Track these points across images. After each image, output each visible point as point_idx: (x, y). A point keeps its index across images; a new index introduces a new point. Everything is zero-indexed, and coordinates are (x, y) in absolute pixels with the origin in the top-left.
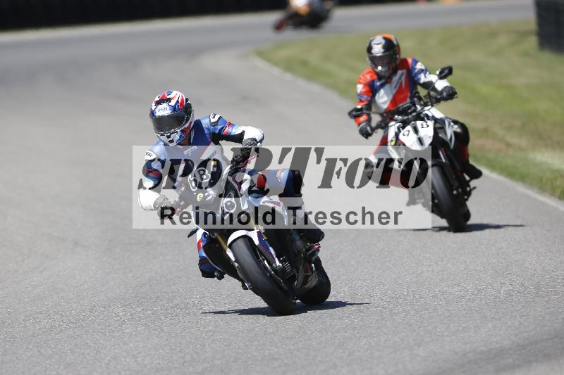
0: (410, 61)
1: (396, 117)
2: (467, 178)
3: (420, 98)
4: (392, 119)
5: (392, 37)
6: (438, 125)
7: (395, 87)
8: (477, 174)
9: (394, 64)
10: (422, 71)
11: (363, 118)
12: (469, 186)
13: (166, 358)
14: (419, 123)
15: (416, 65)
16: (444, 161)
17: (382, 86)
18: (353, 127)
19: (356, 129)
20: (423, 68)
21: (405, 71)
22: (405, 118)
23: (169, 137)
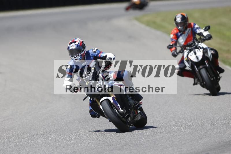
0: (192, 24)
1: (187, 48)
2: (218, 73)
3: (197, 40)
4: (185, 49)
5: (185, 14)
6: (204, 51)
7: (187, 35)
8: (222, 71)
9: (186, 26)
10: (197, 28)
11: (173, 49)
12: (219, 76)
13: (97, 144)
14: (196, 50)
15: (195, 25)
16: (208, 66)
17: (181, 35)
18: (169, 53)
19: (170, 53)
20: (198, 27)
21: (190, 28)
22: (191, 48)
23: (75, 58)
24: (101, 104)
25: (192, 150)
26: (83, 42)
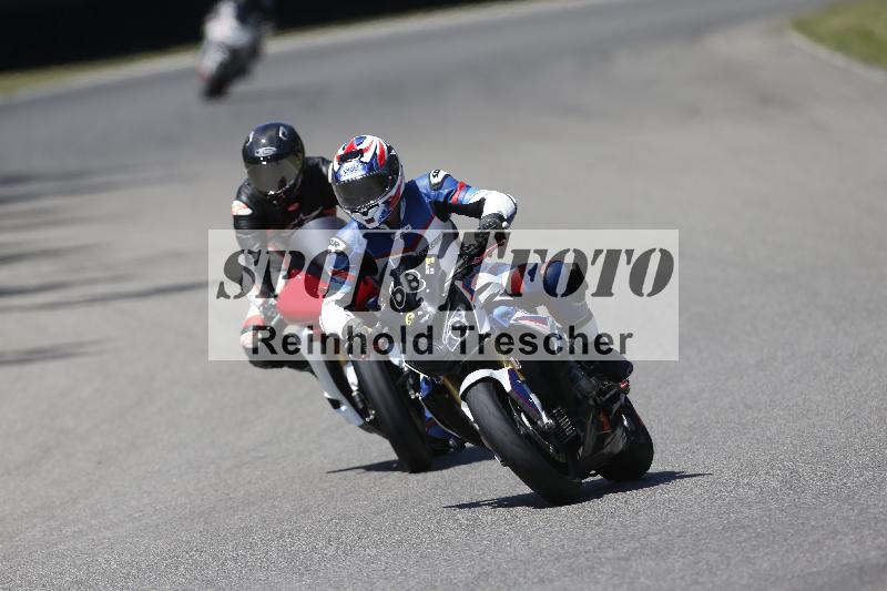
23: (365, 214)
24: (464, 396)
26: (390, 150)
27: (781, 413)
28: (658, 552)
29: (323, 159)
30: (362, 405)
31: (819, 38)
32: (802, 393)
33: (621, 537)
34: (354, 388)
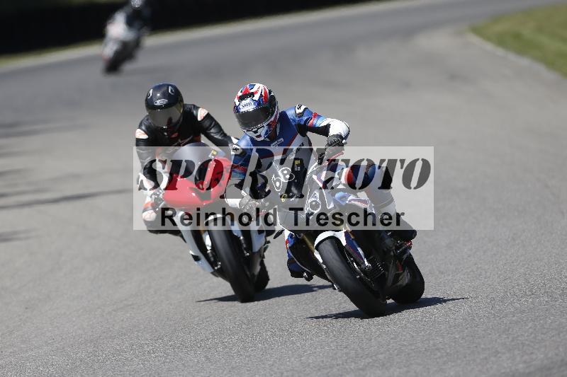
23: (256, 132)
24: (317, 248)
25: (557, 355)
26: (270, 92)
27: (462, 277)
28: (384, 365)
29: (194, 106)
30: (213, 259)
31: (488, 38)
32: (476, 264)
33: (360, 356)
34: (209, 248)
